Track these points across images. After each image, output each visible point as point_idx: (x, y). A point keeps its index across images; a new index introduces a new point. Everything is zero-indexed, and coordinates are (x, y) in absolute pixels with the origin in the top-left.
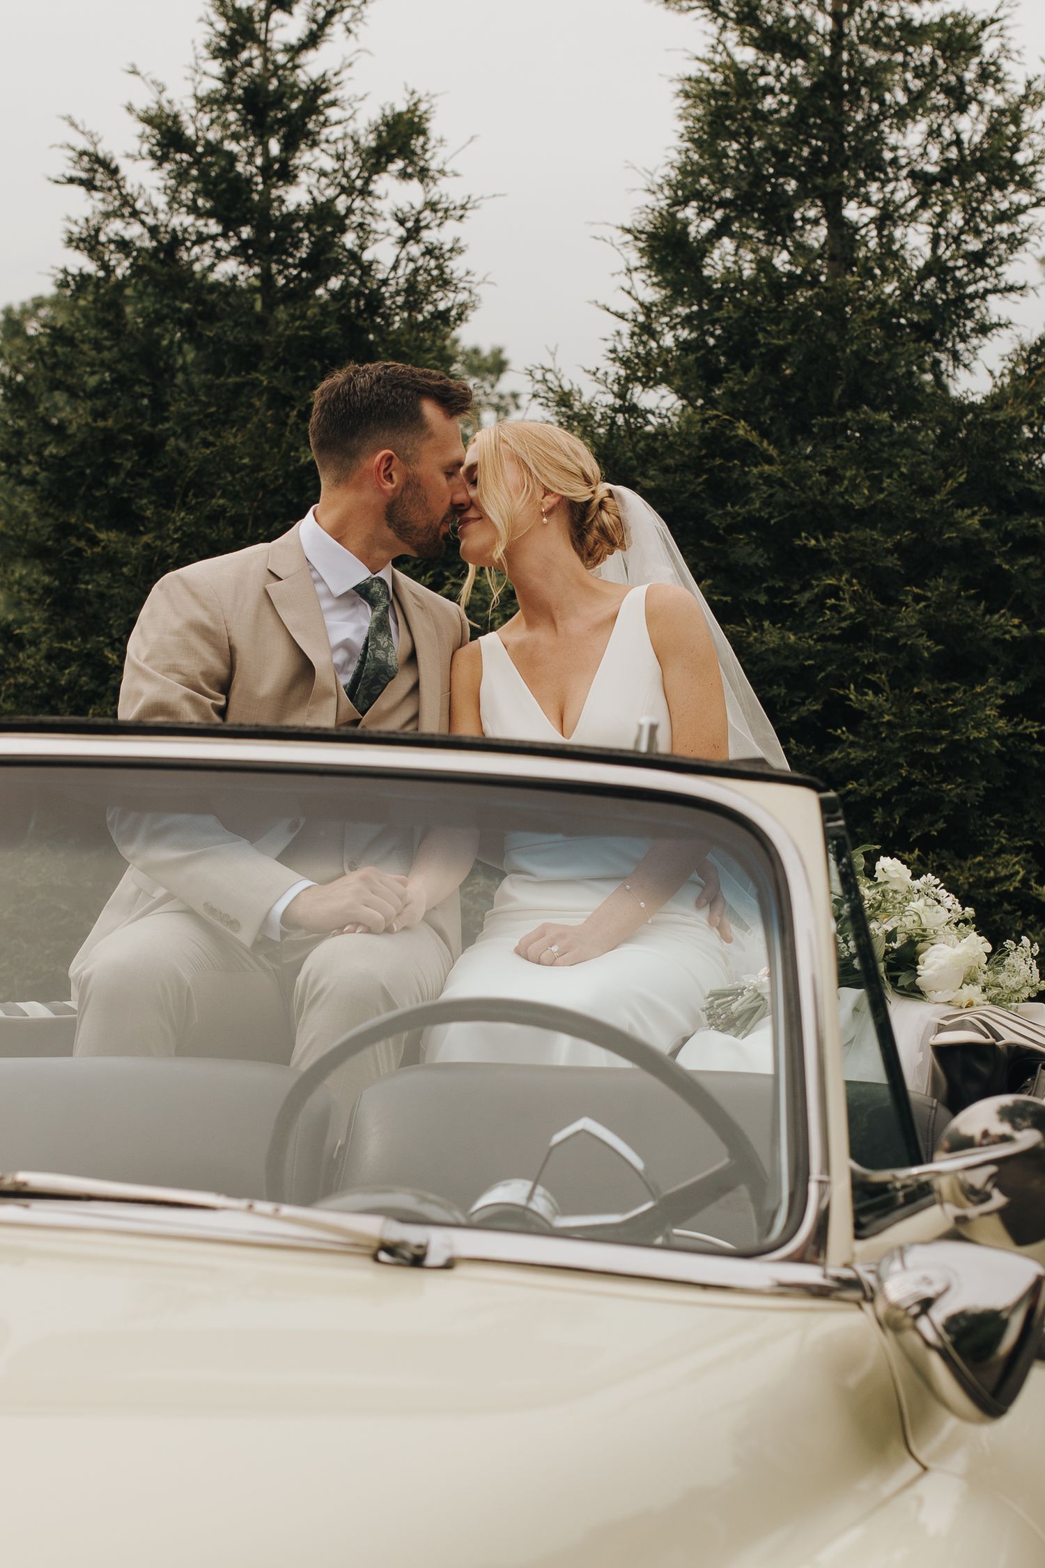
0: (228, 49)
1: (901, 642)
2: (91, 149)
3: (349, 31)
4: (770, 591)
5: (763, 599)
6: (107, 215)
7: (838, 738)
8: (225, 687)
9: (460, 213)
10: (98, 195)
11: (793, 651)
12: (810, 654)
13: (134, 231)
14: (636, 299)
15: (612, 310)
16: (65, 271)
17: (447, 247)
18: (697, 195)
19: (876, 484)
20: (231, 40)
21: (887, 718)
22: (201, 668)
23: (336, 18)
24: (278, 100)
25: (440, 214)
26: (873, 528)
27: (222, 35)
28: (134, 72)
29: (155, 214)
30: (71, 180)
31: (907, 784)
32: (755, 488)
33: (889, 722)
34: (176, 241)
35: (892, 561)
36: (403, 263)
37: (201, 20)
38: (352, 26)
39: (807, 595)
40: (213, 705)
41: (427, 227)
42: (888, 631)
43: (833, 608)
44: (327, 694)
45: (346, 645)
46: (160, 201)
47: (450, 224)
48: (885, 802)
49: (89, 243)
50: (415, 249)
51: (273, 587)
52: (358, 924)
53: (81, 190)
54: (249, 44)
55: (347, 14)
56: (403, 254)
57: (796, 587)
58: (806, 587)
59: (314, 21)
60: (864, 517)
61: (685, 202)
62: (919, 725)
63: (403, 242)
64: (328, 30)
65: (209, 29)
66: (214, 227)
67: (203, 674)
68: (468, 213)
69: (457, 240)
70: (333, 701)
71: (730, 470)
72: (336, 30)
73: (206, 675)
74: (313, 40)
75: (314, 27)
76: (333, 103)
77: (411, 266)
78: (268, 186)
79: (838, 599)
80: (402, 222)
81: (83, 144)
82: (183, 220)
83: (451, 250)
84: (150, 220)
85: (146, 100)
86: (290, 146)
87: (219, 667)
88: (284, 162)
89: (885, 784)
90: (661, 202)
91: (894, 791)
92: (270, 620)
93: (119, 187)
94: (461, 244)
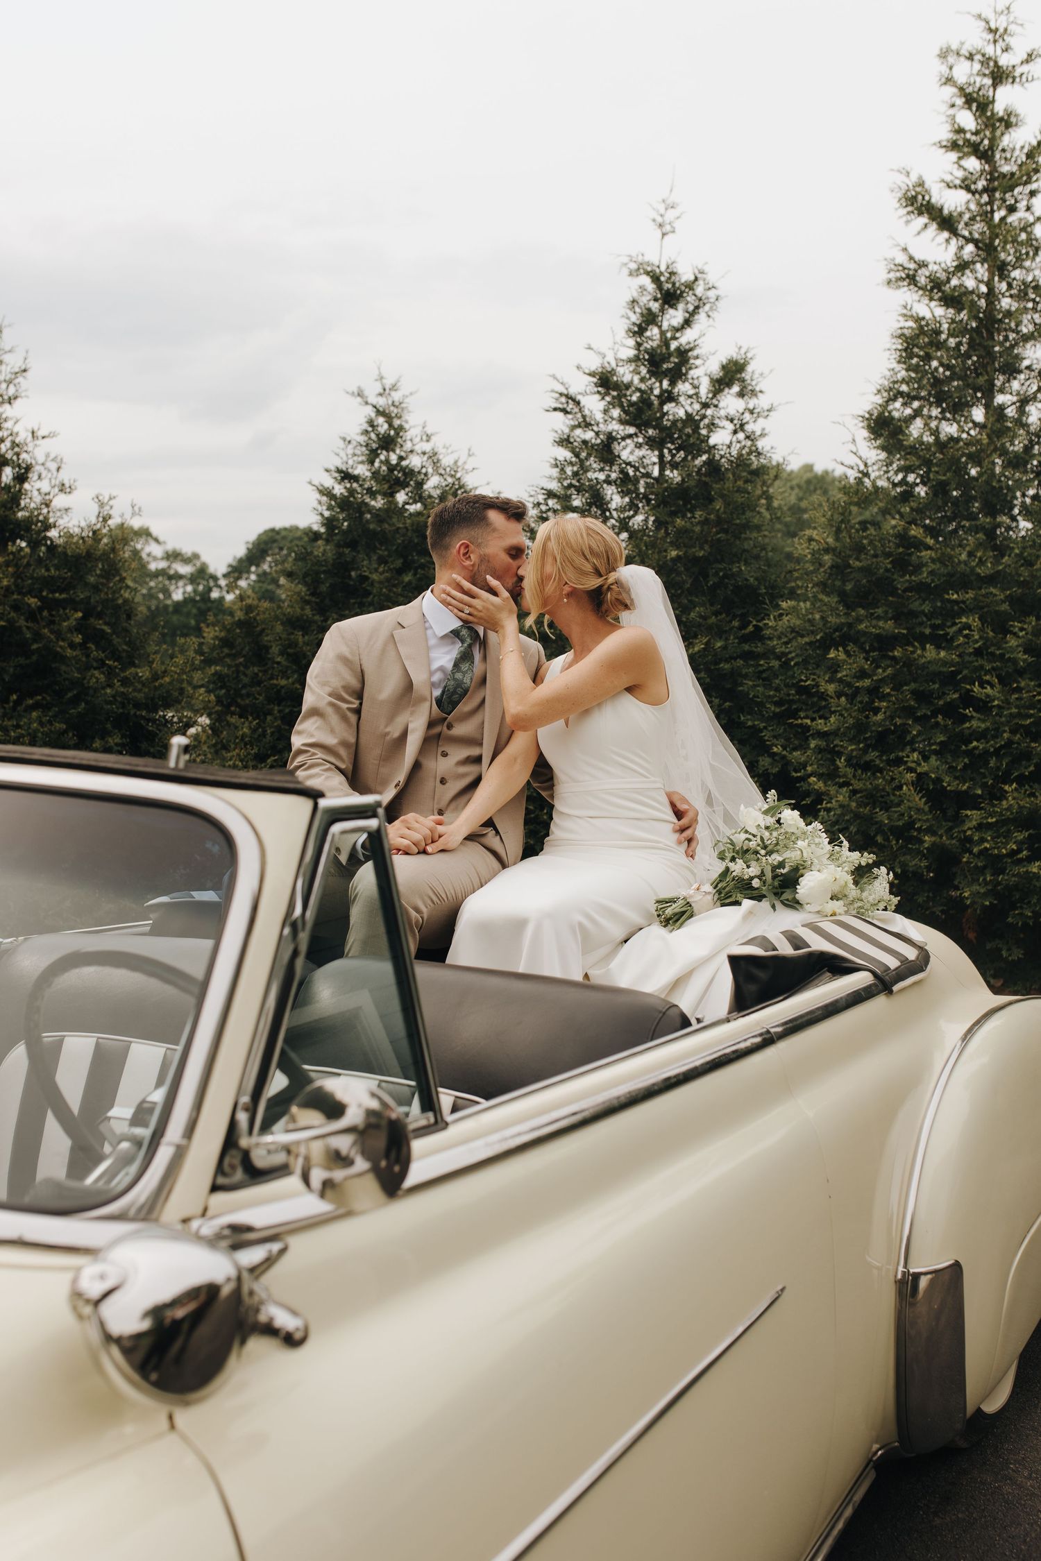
0: (639, 331)
1: (1007, 656)
2: (566, 392)
3: (709, 316)
4: (934, 627)
5: (927, 631)
6: (573, 428)
7: (966, 715)
8: (360, 695)
9: (766, 413)
10: (570, 416)
11: (945, 663)
12: (952, 664)
13: (589, 435)
14: (860, 458)
15: (846, 463)
16: (556, 459)
17: (758, 433)
18: (901, 394)
19: (997, 560)
20: (639, 326)
21: (996, 703)
22: (343, 683)
23: (701, 310)
24: (666, 357)
25: (755, 415)
26: (995, 587)
27: (634, 324)
28: (590, 348)
29: (598, 425)
30: (555, 409)
31: (1010, 743)
32: (926, 565)
33: (998, 705)
34: (611, 438)
35: (1005, 607)
36: (734, 444)
37: (623, 316)
38: (710, 313)
39: (955, 628)
40: (348, 709)
41: (747, 423)
42: (998, 649)
43: (966, 636)
44: (422, 699)
45: (441, 669)
46: (599, 416)
47: (761, 420)
48: (997, 752)
49: (565, 442)
50: (741, 436)
51: (398, 633)
52: (399, 850)
53: (561, 415)
54: (650, 327)
55: (707, 307)
56: (734, 439)
57: (949, 624)
58: (954, 624)
59: (687, 312)
60: (991, 579)
61: (894, 399)
62: (1017, 707)
63: (735, 432)
64: (696, 317)
65: (627, 321)
66: (632, 430)
67: (344, 687)
68: (771, 414)
69: (763, 429)
70: (427, 704)
71: (910, 555)
72: (701, 317)
73: (345, 688)
74: (687, 323)
75: (687, 315)
76: (697, 357)
77: (738, 445)
78: (662, 404)
79: (970, 630)
80: (732, 420)
81: (563, 390)
82: (615, 427)
83: (760, 436)
84: (595, 428)
85: (594, 364)
86: (673, 383)
87: (354, 683)
88: (670, 393)
89: (996, 743)
90: (879, 400)
91: (1002, 747)
92: (392, 653)
93: (580, 410)
94: (766, 432)
